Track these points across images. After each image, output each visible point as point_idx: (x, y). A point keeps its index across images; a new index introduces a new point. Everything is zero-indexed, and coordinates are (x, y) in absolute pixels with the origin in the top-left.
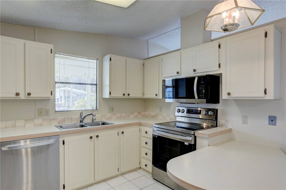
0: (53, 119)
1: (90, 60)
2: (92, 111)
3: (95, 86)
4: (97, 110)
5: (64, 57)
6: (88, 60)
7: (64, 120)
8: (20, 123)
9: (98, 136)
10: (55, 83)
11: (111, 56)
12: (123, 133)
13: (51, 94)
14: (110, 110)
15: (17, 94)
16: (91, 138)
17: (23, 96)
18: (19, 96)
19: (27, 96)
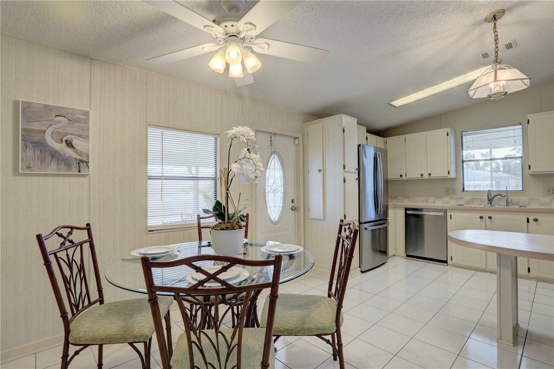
0: (460, 198)
3: (521, 160)
4: (523, 192)
5: (472, 133)
6: (506, 128)
7: (472, 200)
8: (431, 199)
9: (490, 218)
10: (461, 162)
11: (529, 117)
12: (536, 220)
13: (449, 173)
14: (549, 191)
15: (422, 175)
16: (481, 218)
17: (426, 176)
18: (424, 176)
19: (428, 176)
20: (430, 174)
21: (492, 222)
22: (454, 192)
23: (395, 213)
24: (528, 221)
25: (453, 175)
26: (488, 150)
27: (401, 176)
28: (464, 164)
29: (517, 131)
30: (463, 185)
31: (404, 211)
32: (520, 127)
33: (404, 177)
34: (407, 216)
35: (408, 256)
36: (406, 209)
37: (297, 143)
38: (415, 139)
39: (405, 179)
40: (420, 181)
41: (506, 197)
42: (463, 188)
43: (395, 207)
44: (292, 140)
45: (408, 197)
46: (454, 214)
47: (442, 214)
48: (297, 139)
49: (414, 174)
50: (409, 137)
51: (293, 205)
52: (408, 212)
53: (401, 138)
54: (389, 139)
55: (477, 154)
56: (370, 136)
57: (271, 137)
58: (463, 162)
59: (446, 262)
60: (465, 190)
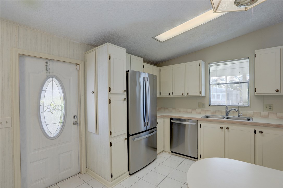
0: (208, 110)
1: (240, 61)
2: (238, 107)
3: (248, 84)
4: (249, 107)
5: (216, 65)
6: (238, 61)
7: (215, 112)
8: (189, 110)
9: (228, 128)
10: (209, 85)
11: (256, 52)
12: (261, 132)
13: (200, 93)
14: (267, 107)
15: (183, 94)
16: (221, 128)
17: (185, 95)
18: (184, 95)
19: (187, 95)
20: (188, 94)
21: (229, 131)
22: (204, 106)
23: (164, 121)
24: (255, 132)
25: (203, 94)
26: (224, 77)
27: (169, 94)
28: (211, 86)
29: (246, 63)
30: (210, 101)
31: (169, 120)
32: (248, 60)
33: (171, 95)
34: (171, 124)
35: (172, 152)
36: (171, 119)
37: (78, 68)
38: (178, 68)
39: (172, 96)
40: (181, 98)
41: (238, 112)
42: (210, 103)
43: (164, 117)
44: (75, 66)
45: (175, 108)
46: (203, 124)
47: (194, 124)
48: (78, 66)
49: (177, 93)
50: (174, 66)
51: (76, 120)
52: (172, 121)
53: (169, 67)
54: (162, 68)
55: (219, 79)
56: (147, 65)
57: (47, 63)
58: (210, 85)
59: (197, 159)
60: (211, 104)
